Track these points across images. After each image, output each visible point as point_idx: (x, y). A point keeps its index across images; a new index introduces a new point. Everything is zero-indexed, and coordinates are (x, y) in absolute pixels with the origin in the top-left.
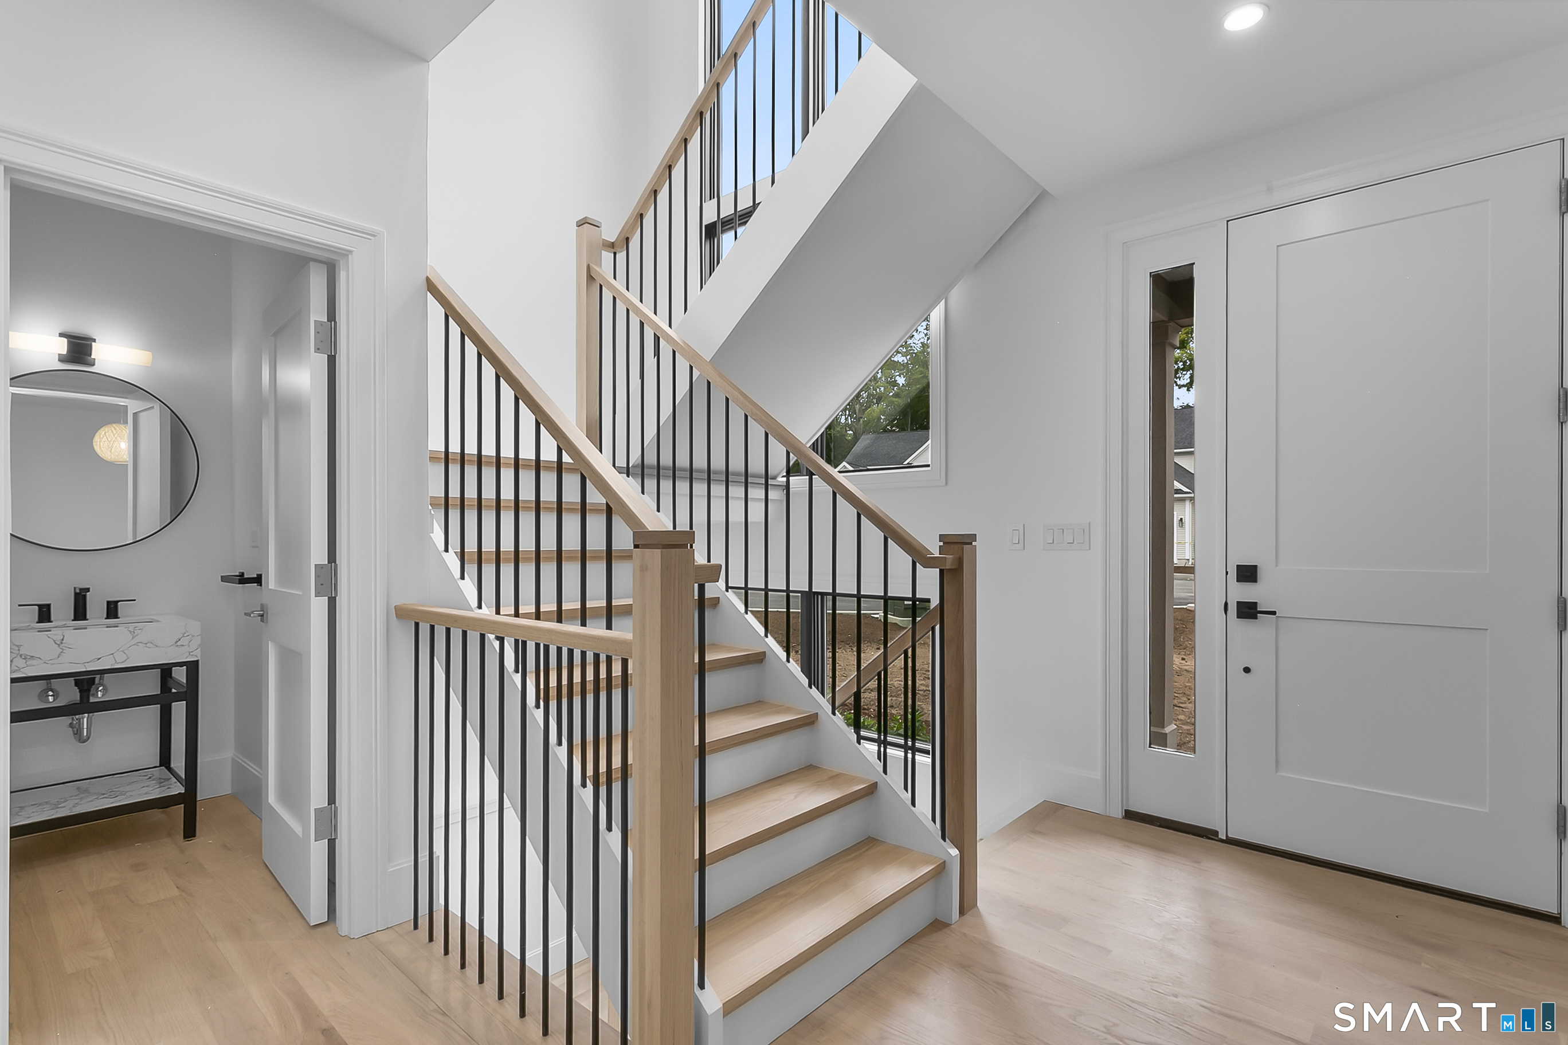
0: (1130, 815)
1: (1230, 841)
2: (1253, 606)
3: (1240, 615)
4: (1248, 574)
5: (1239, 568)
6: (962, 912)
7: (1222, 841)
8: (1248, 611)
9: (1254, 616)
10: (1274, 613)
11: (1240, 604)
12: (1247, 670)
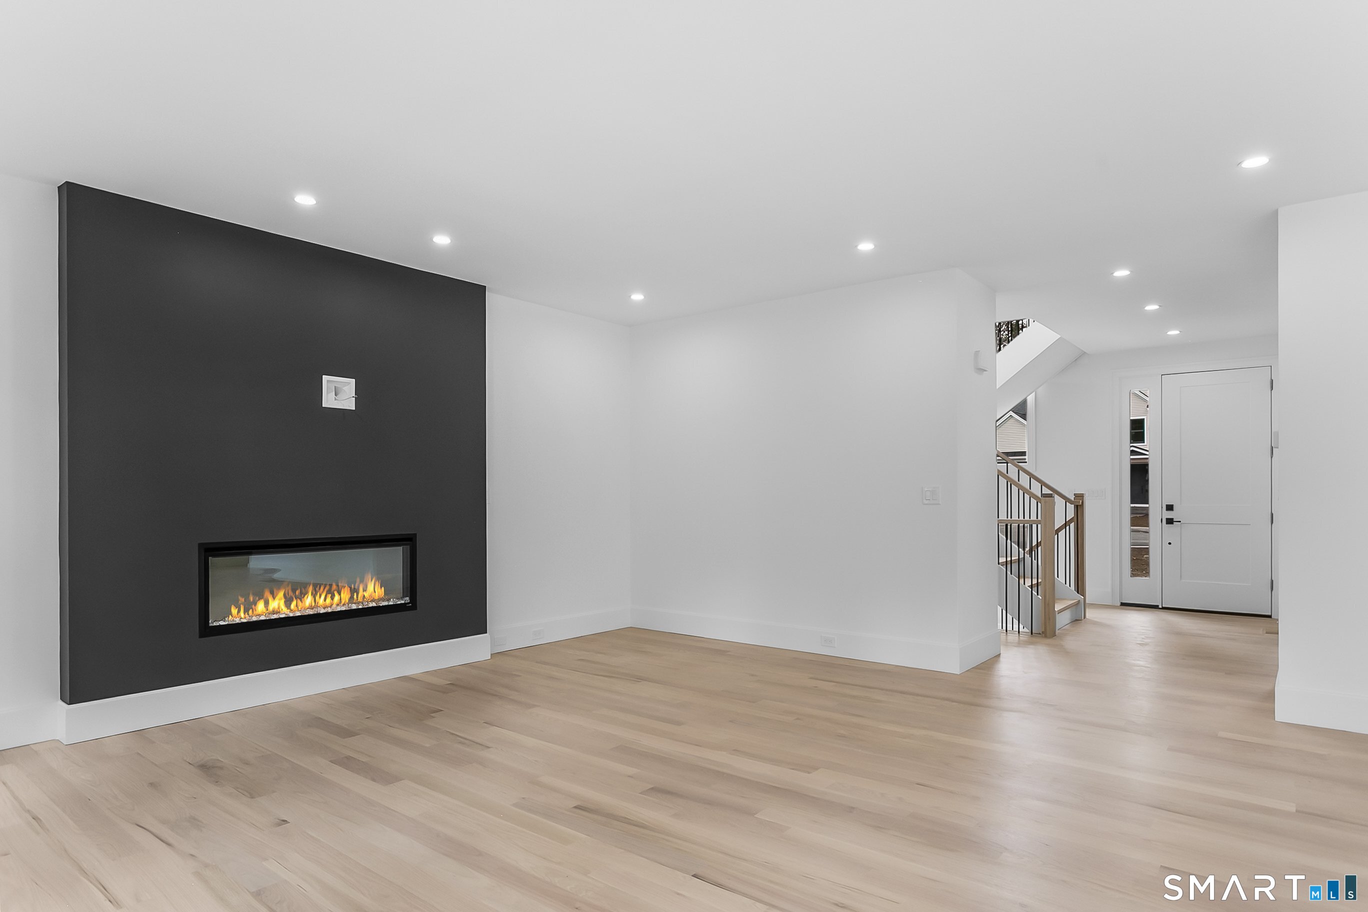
0: (1123, 604)
1: (1163, 608)
2: (1172, 519)
3: (1167, 523)
4: (1170, 508)
5: (1167, 505)
6: (1084, 618)
7: (1160, 609)
8: (1170, 521)
9: (1172, 523)
10: (1180, 522)
11: (1167, 519)
12: (1170, 543)
